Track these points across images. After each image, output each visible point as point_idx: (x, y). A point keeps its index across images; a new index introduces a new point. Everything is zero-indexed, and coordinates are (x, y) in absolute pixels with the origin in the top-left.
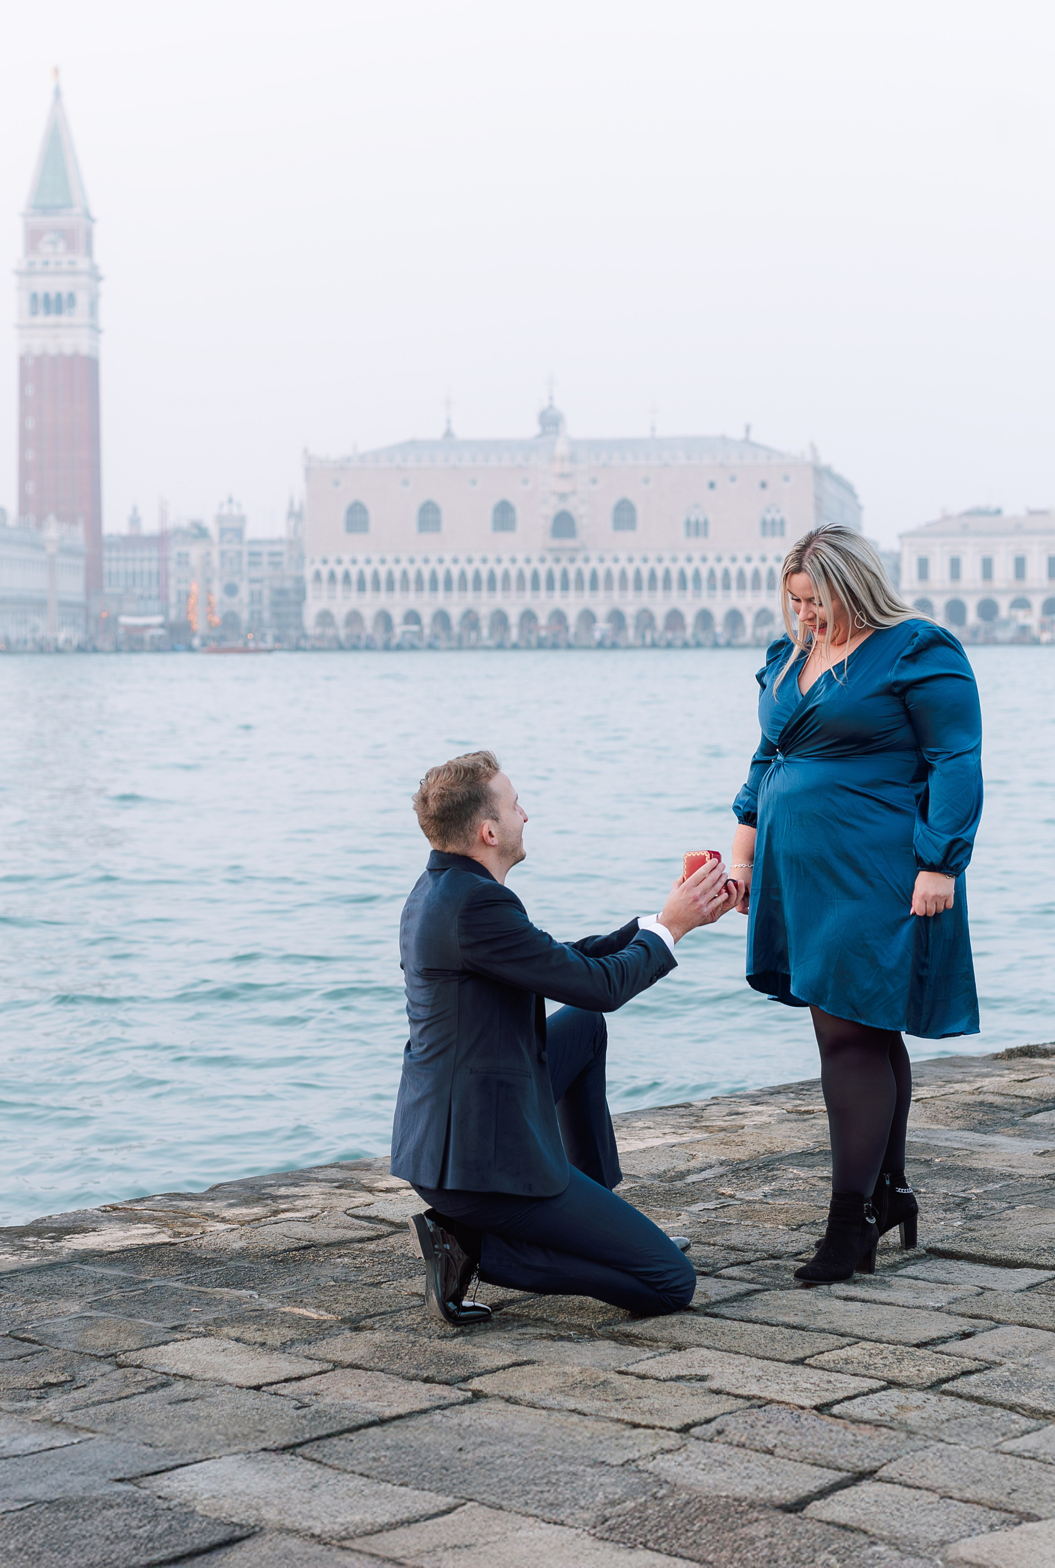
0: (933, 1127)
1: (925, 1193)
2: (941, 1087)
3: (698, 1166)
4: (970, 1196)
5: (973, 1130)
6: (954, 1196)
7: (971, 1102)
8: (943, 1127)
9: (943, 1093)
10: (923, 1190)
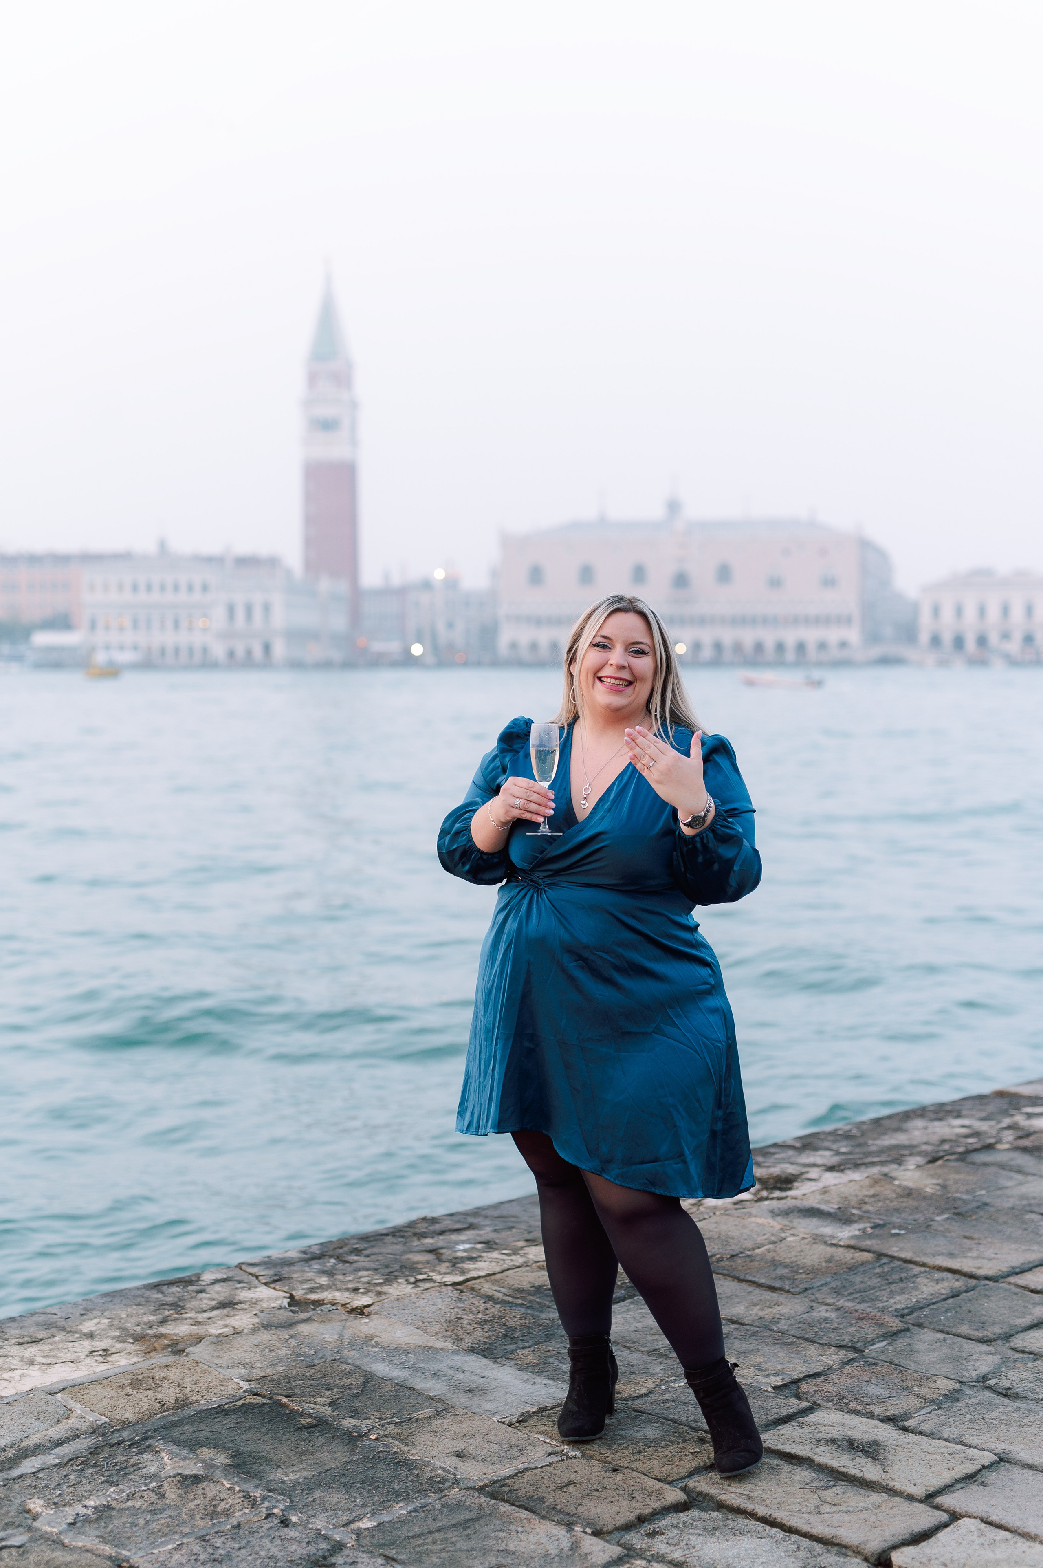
0: (439, 1345)
1: (295, 1525)
2: (515, 1252)
3: (57, 1437)
4: (347, 1540)
5: (484, 1351)
6: (326, 1538)
7: (526, 1286)
8: (448, 1345)
9: (506, 1266)
10: (294, 1519)
